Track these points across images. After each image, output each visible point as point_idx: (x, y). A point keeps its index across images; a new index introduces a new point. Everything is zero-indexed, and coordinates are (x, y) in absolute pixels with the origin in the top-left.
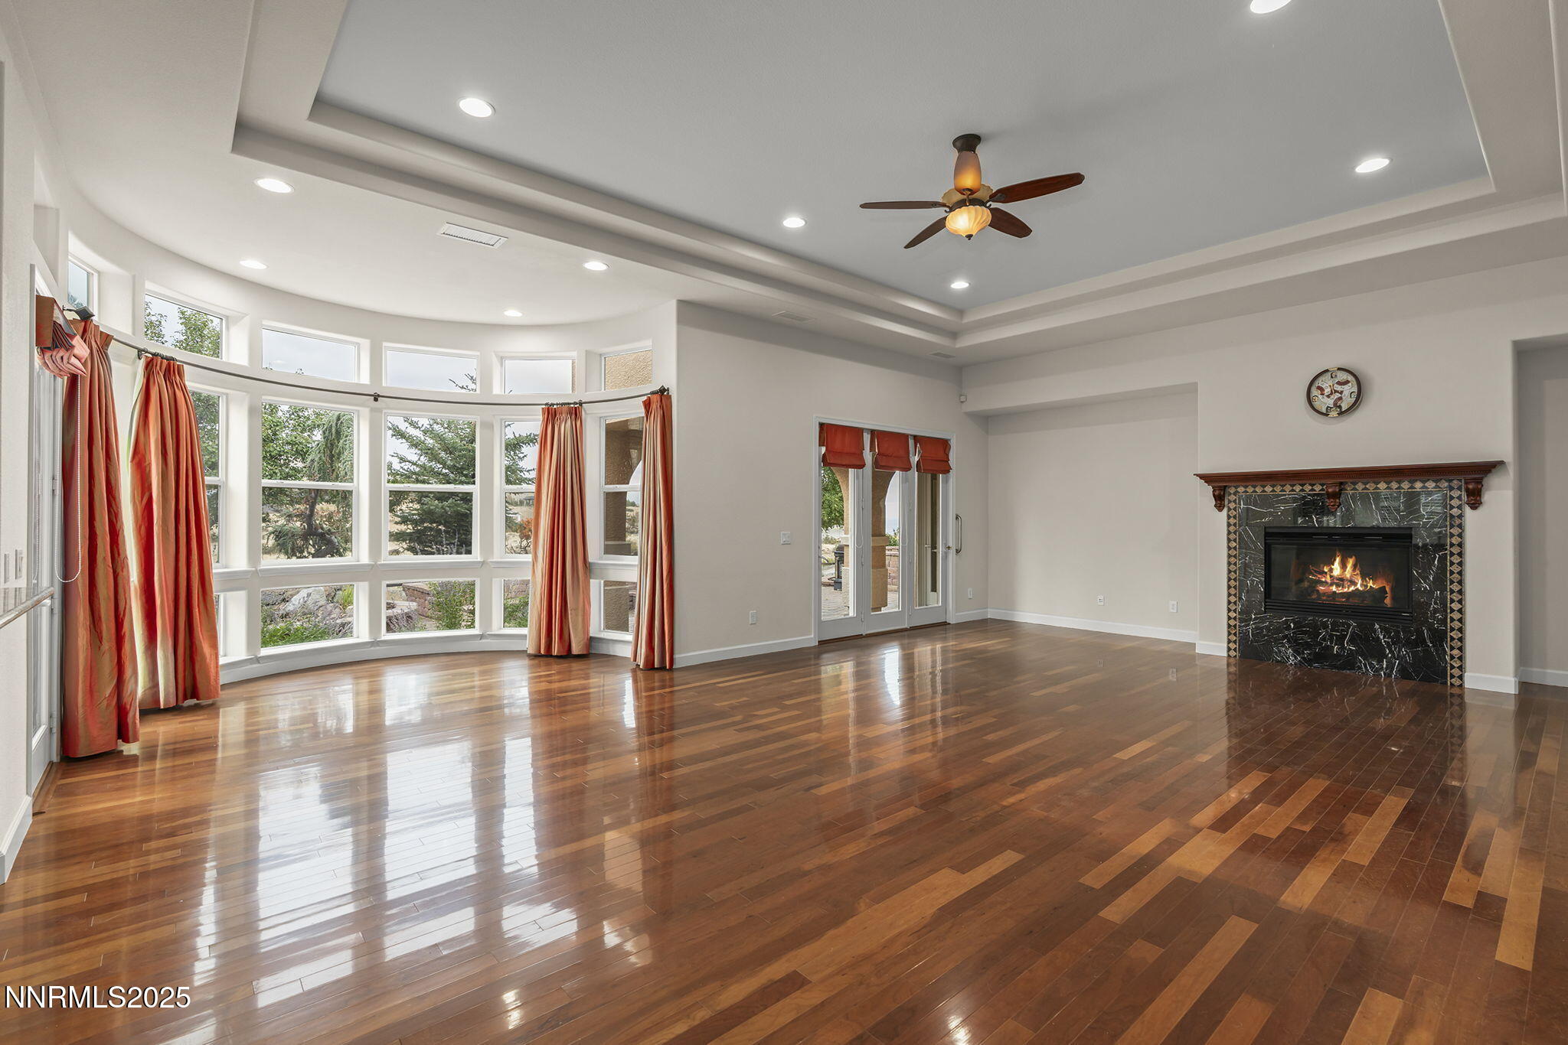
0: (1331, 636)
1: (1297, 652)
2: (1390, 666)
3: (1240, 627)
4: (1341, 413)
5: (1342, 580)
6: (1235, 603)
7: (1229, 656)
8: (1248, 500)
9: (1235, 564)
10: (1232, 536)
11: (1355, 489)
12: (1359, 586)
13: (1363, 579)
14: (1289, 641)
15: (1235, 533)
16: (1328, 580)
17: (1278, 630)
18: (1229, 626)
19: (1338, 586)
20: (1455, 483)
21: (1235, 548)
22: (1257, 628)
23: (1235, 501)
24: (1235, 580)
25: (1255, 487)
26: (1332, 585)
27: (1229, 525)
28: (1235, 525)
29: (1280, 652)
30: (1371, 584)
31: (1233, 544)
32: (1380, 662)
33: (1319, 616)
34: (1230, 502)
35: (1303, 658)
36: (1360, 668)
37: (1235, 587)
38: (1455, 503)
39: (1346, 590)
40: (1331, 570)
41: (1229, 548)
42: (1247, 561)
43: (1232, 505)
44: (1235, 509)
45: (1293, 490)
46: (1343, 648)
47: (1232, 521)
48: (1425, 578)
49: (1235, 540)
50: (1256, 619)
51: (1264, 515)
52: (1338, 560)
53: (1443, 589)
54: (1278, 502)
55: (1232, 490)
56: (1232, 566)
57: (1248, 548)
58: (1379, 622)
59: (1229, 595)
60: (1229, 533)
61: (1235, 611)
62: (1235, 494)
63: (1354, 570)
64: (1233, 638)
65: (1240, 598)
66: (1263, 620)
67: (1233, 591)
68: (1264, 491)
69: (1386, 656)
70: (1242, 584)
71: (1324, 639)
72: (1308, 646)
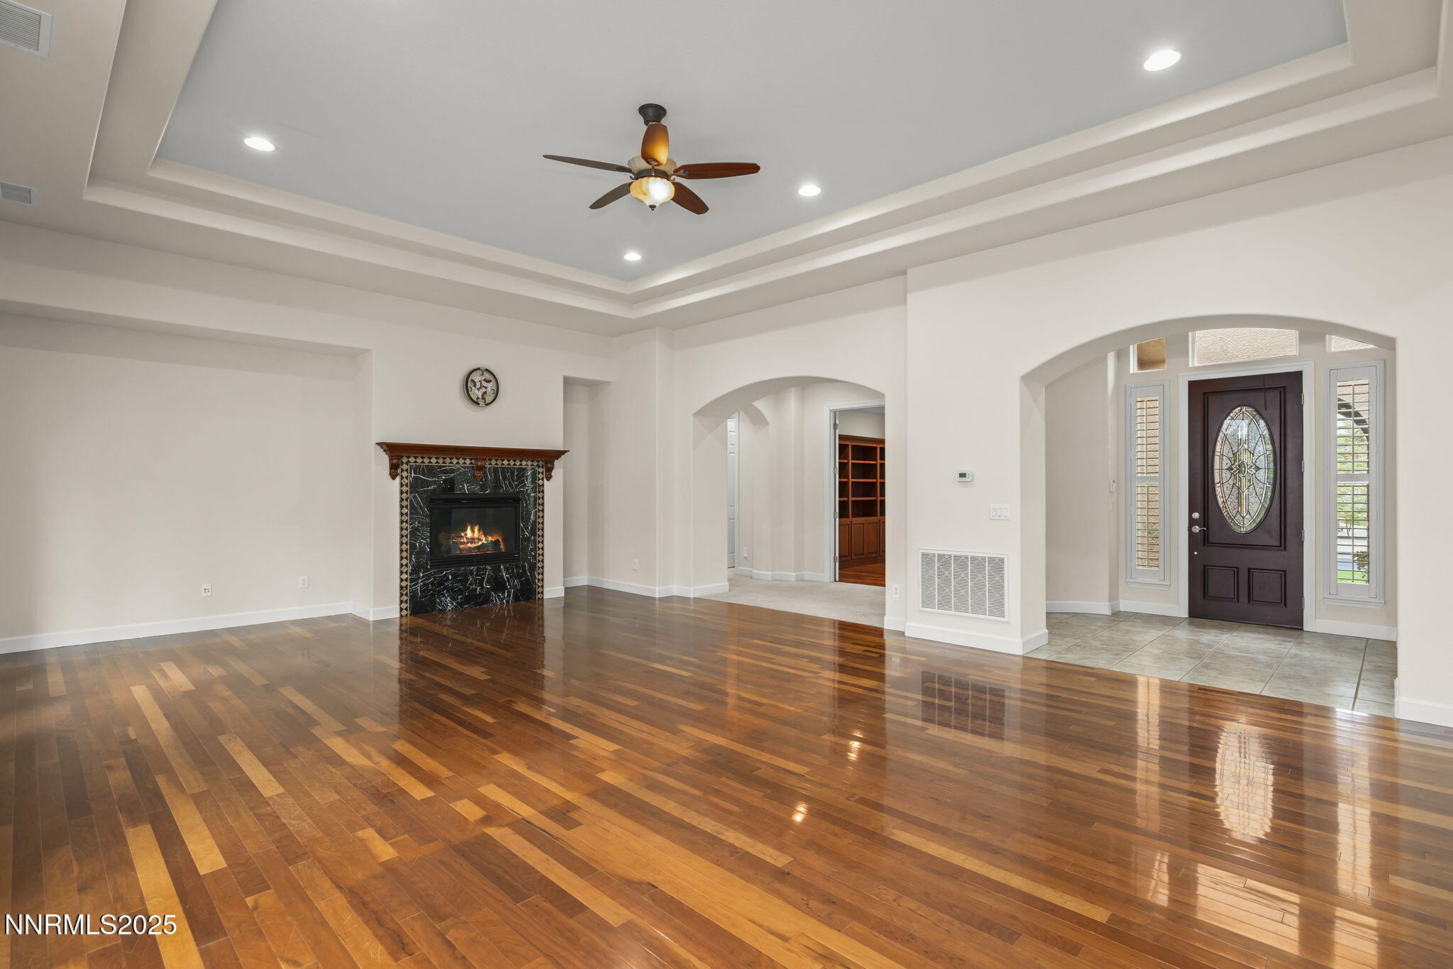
0: (476, 580)
1: (453, 599)
2: (509, 595)
3: (410, 586)
4: (486, 405)
5: (473, 539)
6: (406, 565)
7: (401, 616)
8: (416, 469)
9: (406, 529)
10: (405, 503)
11: (490, 464)
12: (484, 541)
13: (485, 536)
14: (448, 591)
15: (407, 500)
16: (465, 540)
17: (441, 583)
18: (401, 588)
19: (471, 543)
20: (541, 463)
21: (406, 514)
22: (424, 585)
23: (407, 470)
24: (406, 543)
25: (423, 458)
26: (468, 543)
27: (402, 492)
28: (407, 492)
29: (441, 601)
30: (490, 538)
31: (405, 510)
32: (504, 593)
33: (468, 566)
34: (402, 471)
35: (458, 603)
36: (492, 601)
37: (406, 551)
38: (540, 476)
39: (477, 545)
40: (466, 534)
41: (402, 514)
42: (416, 526)
43: (405, 474)
44: (407, 478)
45: (451, 463)
46: (482, 588)
47: (405, 489)
48: (527, 528)
49: (407, 507)
50: (423, 577)
51: (429, 484)
52: (469, 528)
53: (535, 535)
54: (440, 472)
55: (405, 460)
56: (404, 531)
57: (418, 513)
58: (502, 563)
59: (402, 558)
60: (402, 500)
61: (406, 573)
62: (407, 463)
63: (479, 532)
64: (405, 598)
65: (411, 560)
66: (428, 577)
67: (404, 554)
68: (430, 462)
69: (506, 588)
70: (413, 546)
71: (471, 584)
72: (461, 592)
